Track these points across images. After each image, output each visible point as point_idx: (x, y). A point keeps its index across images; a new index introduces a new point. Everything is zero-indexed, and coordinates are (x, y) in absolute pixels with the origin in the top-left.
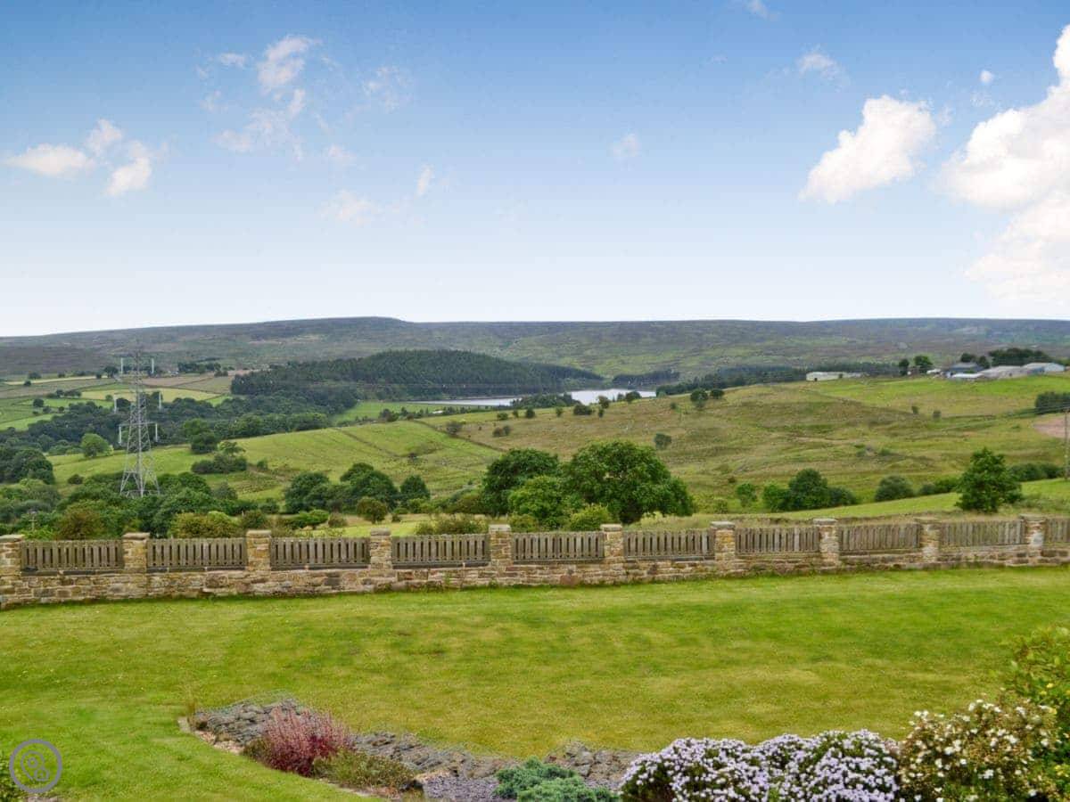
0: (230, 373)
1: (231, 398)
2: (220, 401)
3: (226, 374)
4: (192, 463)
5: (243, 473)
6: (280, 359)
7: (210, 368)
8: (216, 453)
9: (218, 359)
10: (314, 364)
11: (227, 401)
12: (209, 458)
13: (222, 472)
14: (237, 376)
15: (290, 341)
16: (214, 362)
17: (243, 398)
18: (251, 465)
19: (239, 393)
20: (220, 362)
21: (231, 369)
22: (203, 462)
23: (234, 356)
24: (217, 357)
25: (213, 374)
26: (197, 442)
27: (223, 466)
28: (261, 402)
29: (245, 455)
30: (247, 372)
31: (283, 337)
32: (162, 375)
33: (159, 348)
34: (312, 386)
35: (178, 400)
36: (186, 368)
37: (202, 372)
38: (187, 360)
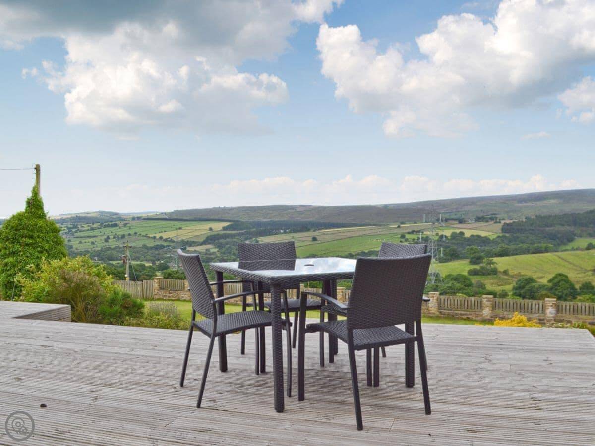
0: (503, 222)
1: (501, 235)
2: (495, 237)
3: (500, 222)
4: (468, 269)
5: (495, 276)
6: (532, 214)
7: (492, 219)
8: (481, 265)
9: (498, 214)
10: (550, 216)
11: (499, 237)
12: (477, 267)
13: (483, 275)
14: (505, 223)
15: (539, 203)
16: (494, 216)
17: (507, 235)
18: (500, 272)
19: (505, 233)
20: (497, 216)
21: (503, 219)
22: (474, 269)
23: (507, 212)
24: (497, 213)
25: (493, 222)
26: (472, 258)
27: (484, 271)
28: (518, 238)
29: (497, 266)
30: (511, 221)
31: (535, 201)
32: (466, 223)
33: (466, 208)
34: (547, 229)
35: (472, 236)
36: (479, 219)
37: (487, 221)
38: (481, 215)
